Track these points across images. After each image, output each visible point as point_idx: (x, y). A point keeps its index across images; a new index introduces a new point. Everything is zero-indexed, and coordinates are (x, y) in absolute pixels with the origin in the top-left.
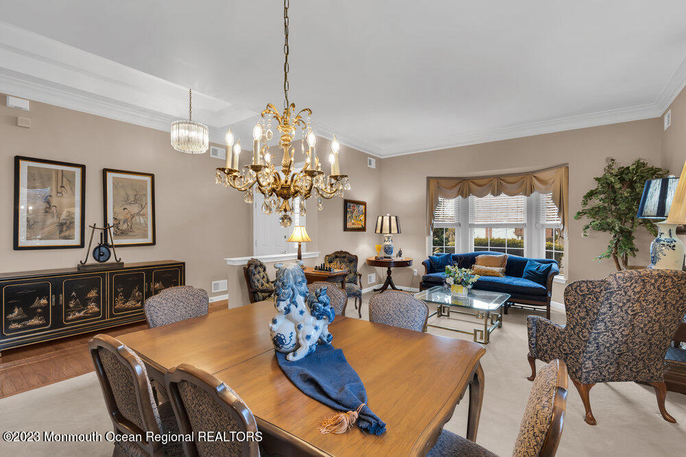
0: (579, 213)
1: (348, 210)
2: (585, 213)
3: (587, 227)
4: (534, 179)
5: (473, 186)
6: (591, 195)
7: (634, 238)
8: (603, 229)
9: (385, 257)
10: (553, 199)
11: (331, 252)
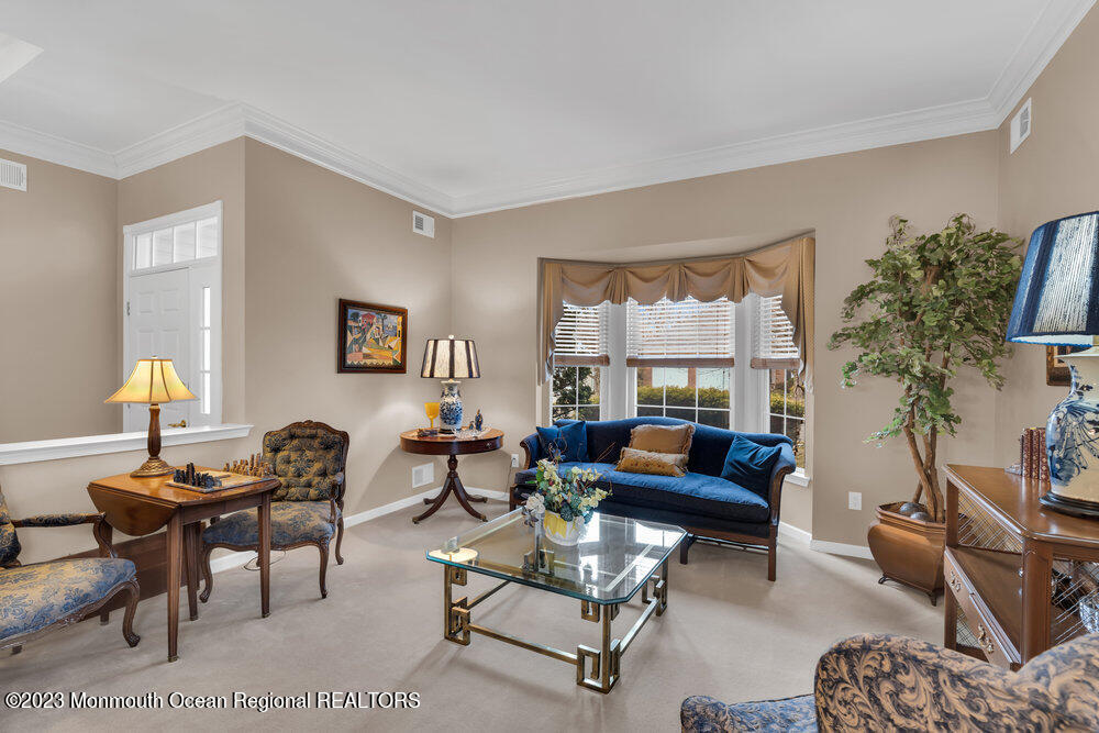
0: (836, 336)
1: (350, 323)
2: (849, 336)
3: (853, 367)
4: (748, 266)
5: (633, 280)
6: (861, 294)
7: (950, 392)
8: (884, 370)
9: (443, 431)
10: (784, 306)
11: (280, 423)
